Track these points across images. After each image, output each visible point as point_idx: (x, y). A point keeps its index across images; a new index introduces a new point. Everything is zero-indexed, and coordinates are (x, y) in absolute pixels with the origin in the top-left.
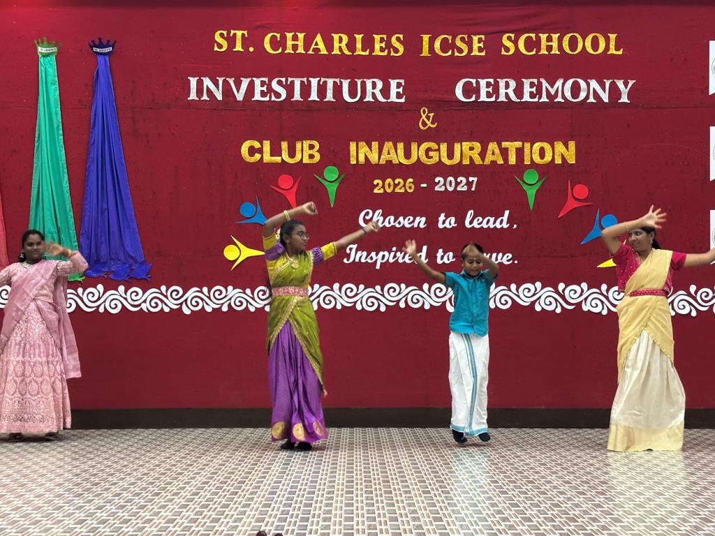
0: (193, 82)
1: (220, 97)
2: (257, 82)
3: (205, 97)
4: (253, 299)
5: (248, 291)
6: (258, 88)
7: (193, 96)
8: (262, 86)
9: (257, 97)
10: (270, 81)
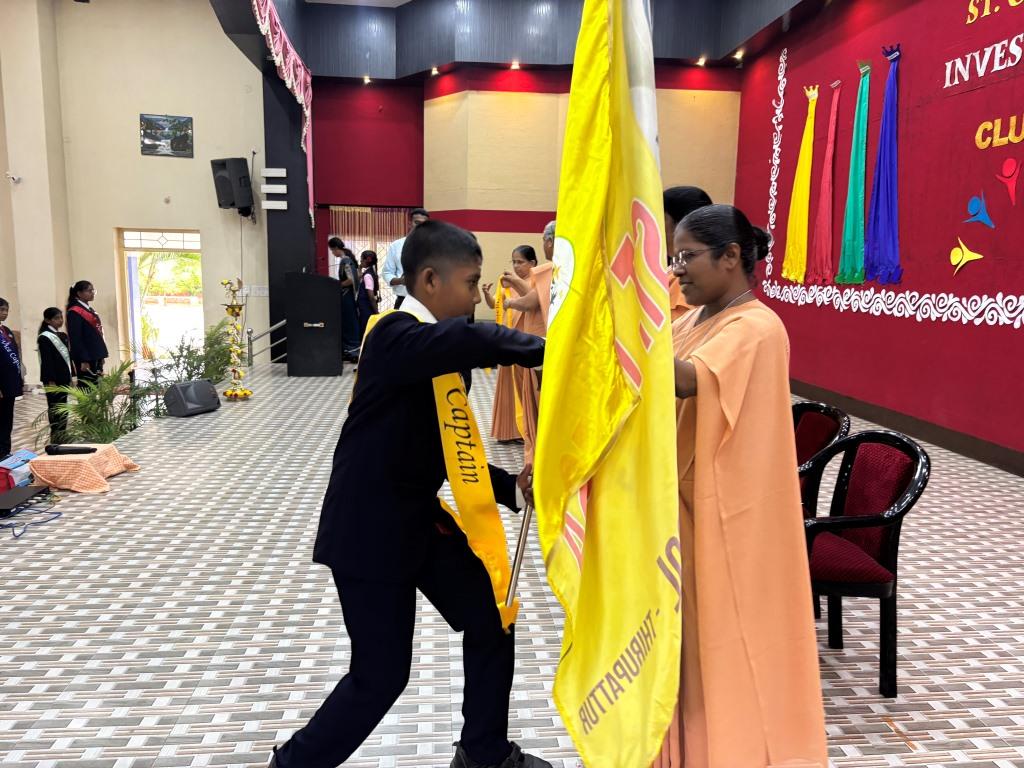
0: (949, 65)
1: (966, 78)
2: (998, 47)
3: (956, 82)
4: (966, 309)
5: (964, 300)
6: (999, 55)
7: (948, 84)
8: (1001, 51)
9: (997, 67)
10: (1009, 43)
